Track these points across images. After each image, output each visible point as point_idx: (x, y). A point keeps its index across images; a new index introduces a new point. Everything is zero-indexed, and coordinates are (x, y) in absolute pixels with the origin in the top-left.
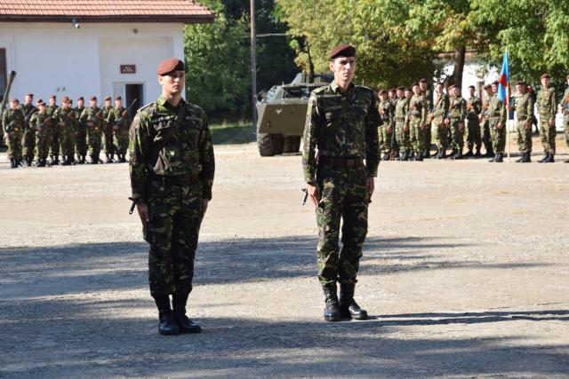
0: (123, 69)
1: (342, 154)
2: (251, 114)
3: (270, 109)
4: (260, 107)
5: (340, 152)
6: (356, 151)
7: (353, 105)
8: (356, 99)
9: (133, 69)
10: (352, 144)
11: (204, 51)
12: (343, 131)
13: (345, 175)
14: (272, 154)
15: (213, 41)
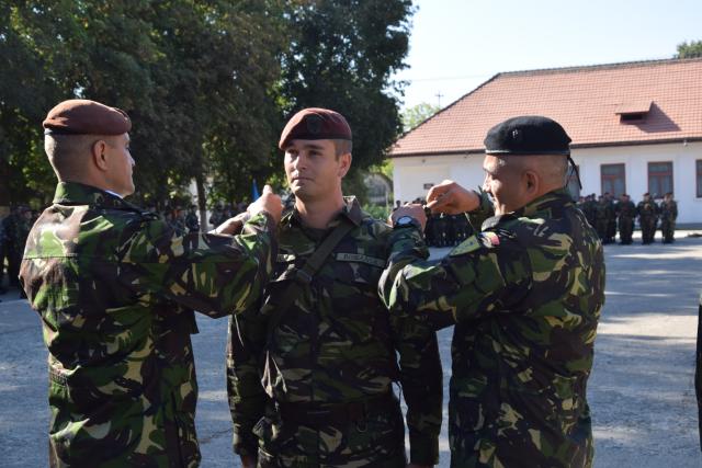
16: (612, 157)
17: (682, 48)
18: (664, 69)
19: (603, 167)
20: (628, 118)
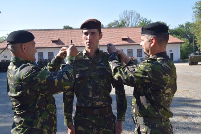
0: (170, 51)
1: (89, 105)
2: (188, 58)
3: (191, 57)
4: (189, 57)
5: (88, 104)
6: (101, 103)
7: (98, 67)
8: (101, 62)
9: (171, 51)
10: (98, 97)
11: (185, 48)
12: (91, 87)
13: (94, 121)
14: (192, 65)
15: (187, 46)
16: (51, 50)
17: (64, 27)
18: (61, 31)
19: (49, 53)
20: (54, 42)
